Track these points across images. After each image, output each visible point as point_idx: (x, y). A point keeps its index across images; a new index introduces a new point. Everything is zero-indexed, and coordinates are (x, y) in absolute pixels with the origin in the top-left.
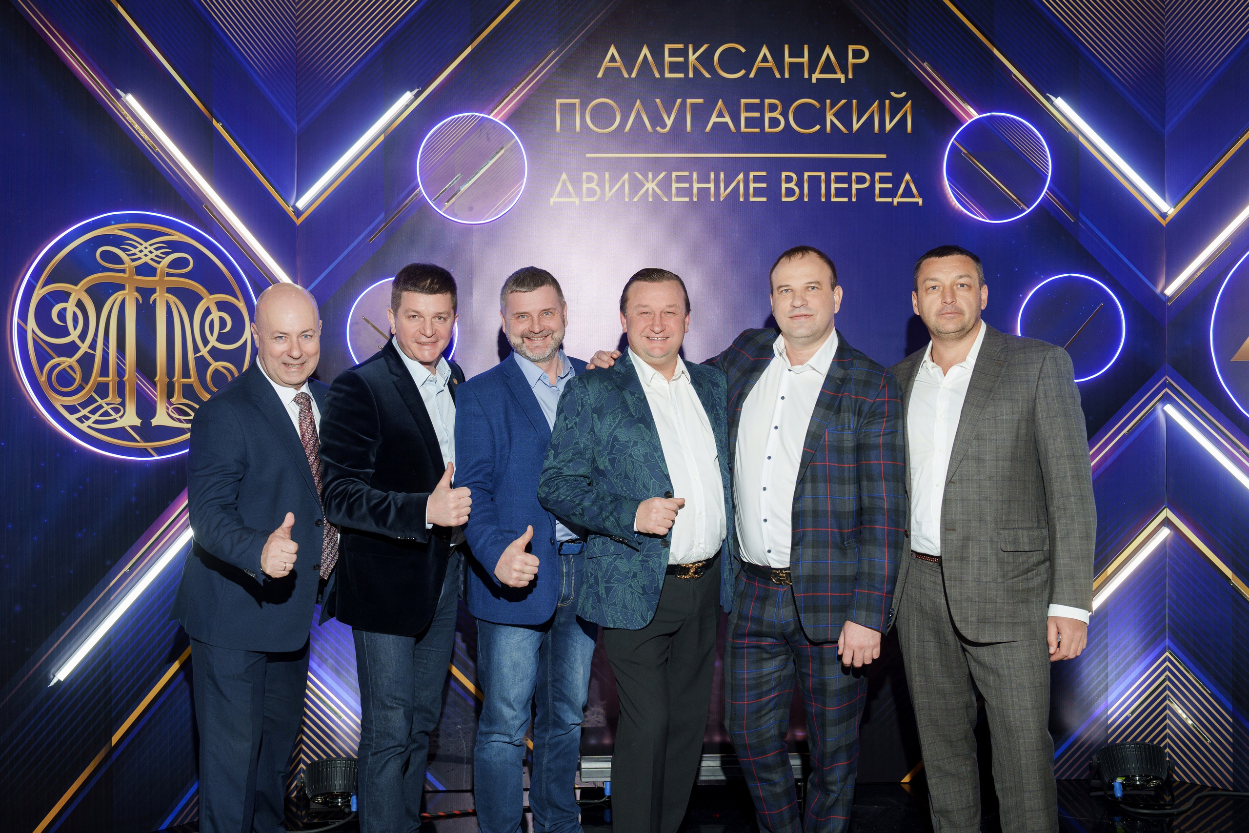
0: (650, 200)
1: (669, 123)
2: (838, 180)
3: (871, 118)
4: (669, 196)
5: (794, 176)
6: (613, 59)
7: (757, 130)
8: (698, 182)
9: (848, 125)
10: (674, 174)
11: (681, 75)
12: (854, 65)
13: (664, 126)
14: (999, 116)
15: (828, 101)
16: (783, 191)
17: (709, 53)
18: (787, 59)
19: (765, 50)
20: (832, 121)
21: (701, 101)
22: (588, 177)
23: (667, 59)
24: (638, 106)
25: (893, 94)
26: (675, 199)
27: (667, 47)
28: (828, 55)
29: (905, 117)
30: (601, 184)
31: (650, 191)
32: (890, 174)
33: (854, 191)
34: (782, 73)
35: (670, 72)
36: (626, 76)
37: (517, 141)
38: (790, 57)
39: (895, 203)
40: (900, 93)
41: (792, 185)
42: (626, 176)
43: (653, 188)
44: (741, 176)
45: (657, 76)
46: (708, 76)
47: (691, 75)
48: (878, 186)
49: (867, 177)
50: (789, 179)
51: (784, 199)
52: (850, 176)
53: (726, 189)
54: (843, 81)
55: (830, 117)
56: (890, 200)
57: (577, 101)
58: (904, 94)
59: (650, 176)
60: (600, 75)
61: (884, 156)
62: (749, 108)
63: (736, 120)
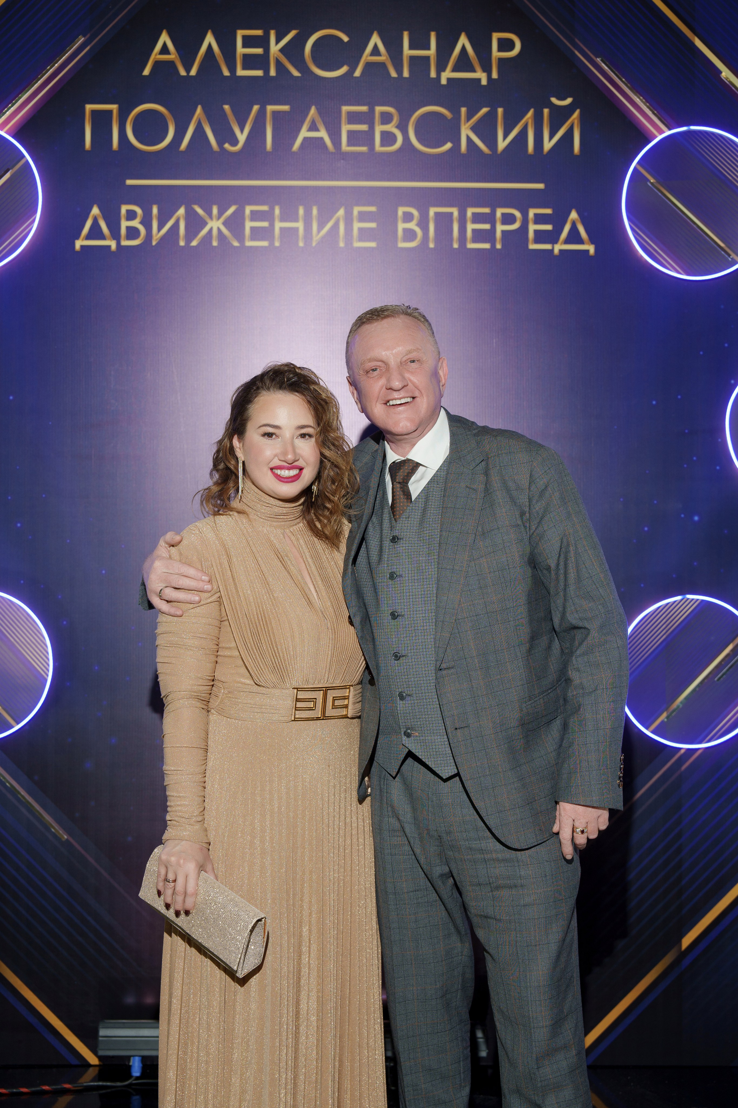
0: (215, 243)
1: (242, 137)
2: (477, 218)
3: (523, 134)
4: (241, 238)
5: (415, 213)
6: (165, 50)
7: (364, 149)
8: (282, 220)
9: (492, 143)
10: (248, 209)
11: (259, 73)
12: (501, 60)
13: (234, 142)
14: (700, 132)
15: (463, 110)
16: (400, 233)
17: (298, 43)
18: (407, 52)
19: (375, 39)
20: (468, 138)
21: (286, 108)
22: (128, 211)
23: (240, 50)
24: (199, 115)
25: (554, 100)
26: (249, 243)
27: (240, 34)
28: (464, 48)
29: (570, 133)
30: (147, 222)
31: (215, 232)
32: (549, 211)
33: (499, 234)
34: (399, 69)
35: (244, 68)
36: (183, 73)
37: (27, 161)
38: (411, 48)
39: (556, 251)
40: (564, 99)
41: (412, 225)
42: (182, 211)
43: (219, 229)
44: (341, 212)
45: (226, 73)
46: (296, 73)
47: (273, 73)
48: (532, 228)
49: (518, 214)
50: (408, 217)
51: (402, 245)
52: (493, 213)
53: (320, 228)
54: (484, 82)
55: (466, 132)
56: (548, 247)
57: (114, 107)
58: (569, 101)
59: (215, 210)
60: (146, 72)
61: (541, 186)
62: (353, 118)
63: (335, 134)
